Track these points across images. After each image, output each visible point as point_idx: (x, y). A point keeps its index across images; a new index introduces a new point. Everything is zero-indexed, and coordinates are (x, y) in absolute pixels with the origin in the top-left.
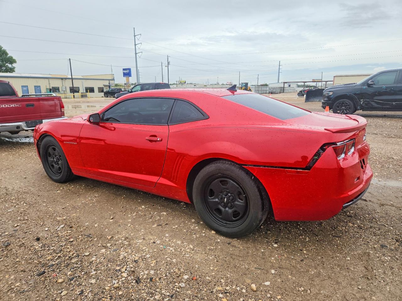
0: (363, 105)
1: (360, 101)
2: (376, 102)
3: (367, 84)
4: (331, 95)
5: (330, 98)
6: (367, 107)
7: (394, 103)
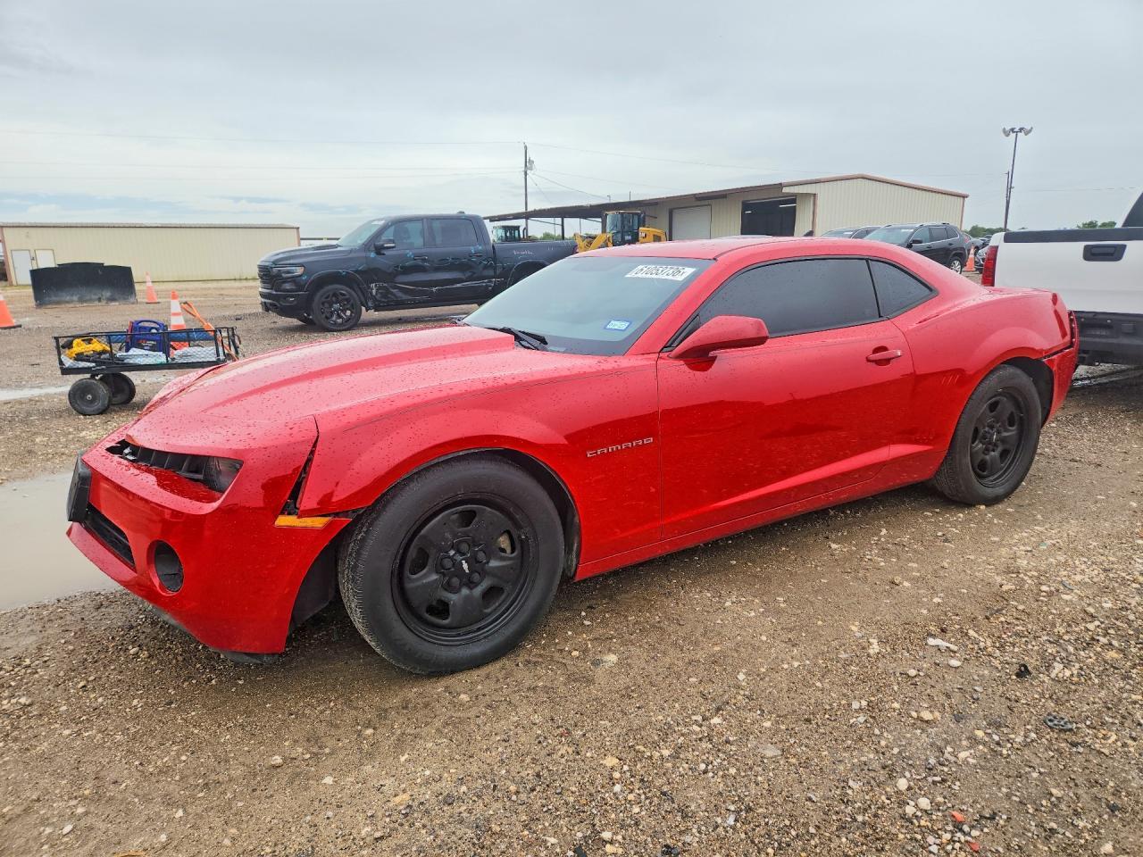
0: (378, 297)
1: (369, 287)
2: (401, 289)
3: (376, 245)
4: (300, 276)
5: (302, 283)
6: (384, 302)
7: (434, 289)
